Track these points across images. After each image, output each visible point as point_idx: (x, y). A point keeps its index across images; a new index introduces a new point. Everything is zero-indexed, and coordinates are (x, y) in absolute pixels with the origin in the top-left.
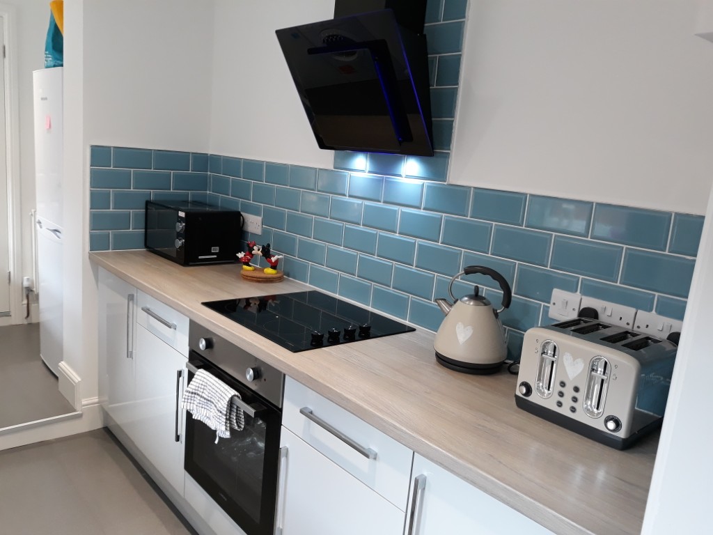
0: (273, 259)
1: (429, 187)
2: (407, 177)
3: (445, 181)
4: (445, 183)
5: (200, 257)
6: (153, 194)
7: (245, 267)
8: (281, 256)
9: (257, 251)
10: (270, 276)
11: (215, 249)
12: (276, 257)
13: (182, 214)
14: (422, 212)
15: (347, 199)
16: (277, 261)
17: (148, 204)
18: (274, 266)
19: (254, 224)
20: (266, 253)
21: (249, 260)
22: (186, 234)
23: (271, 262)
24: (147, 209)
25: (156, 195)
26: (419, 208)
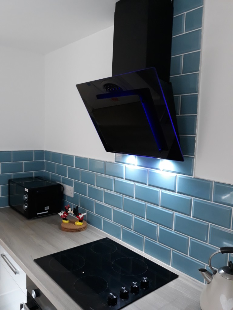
0: (81, 216)
1: (180, 178)
2: (164, 170)
3: (192, 176)
4: (193, 177)
5: (38, 214)
6: (12, 175)
7: (64, 221)
8: (85, 214)
9: (70, 211)
10: (78, 227)
11: (47, 208)
12: (82, 215)
13: (27, 190)
14: (176, 194)
15: (124, 181)
17: (10, 181)
18: (81, 221)
19: (69, 191)
20: (76, 212)
21: (66, 217)
22: (29, 202)
23: (79, 218)
24: (9, 184)
25: (14, 175)
26: (174, 191)
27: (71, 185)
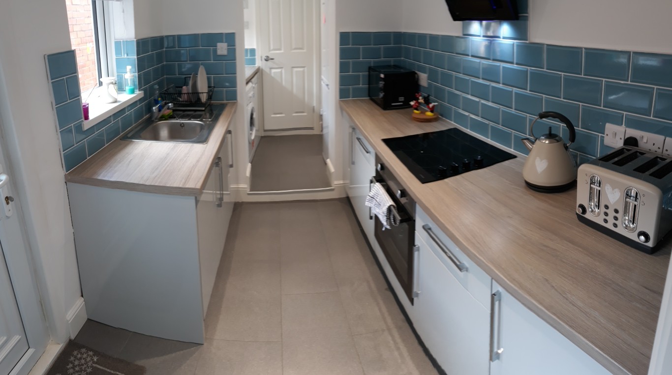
0: (431, 106)
1: (518, 46)
2: (504, 38)
3: (527, 40)
4: (527, 42)
5: (393, 104)
6: (372, 61)
7: (416, 111)
8: (436, 104)
9: (421, 100)
10: (428, 117)
11: (402, 99)
12: (433, 104)
13: (382, 76)
14: (515, 66)
15: (470, 58)
16: (434, 106)
17: (370, 69)
18: (432, 110)
19: (424, 79)
20: (427, 101)
21: (417, 106)
22: (385, 89)
23: (429, 107)
24: (369, 72)
25: (375, 62)
26: (512, 63)
27: (425, 72)
